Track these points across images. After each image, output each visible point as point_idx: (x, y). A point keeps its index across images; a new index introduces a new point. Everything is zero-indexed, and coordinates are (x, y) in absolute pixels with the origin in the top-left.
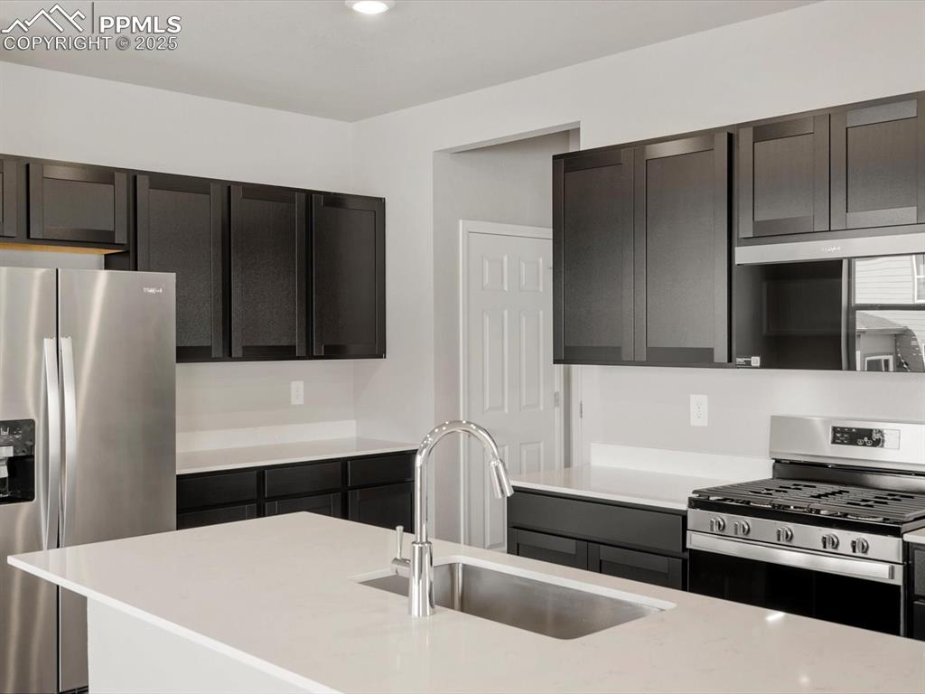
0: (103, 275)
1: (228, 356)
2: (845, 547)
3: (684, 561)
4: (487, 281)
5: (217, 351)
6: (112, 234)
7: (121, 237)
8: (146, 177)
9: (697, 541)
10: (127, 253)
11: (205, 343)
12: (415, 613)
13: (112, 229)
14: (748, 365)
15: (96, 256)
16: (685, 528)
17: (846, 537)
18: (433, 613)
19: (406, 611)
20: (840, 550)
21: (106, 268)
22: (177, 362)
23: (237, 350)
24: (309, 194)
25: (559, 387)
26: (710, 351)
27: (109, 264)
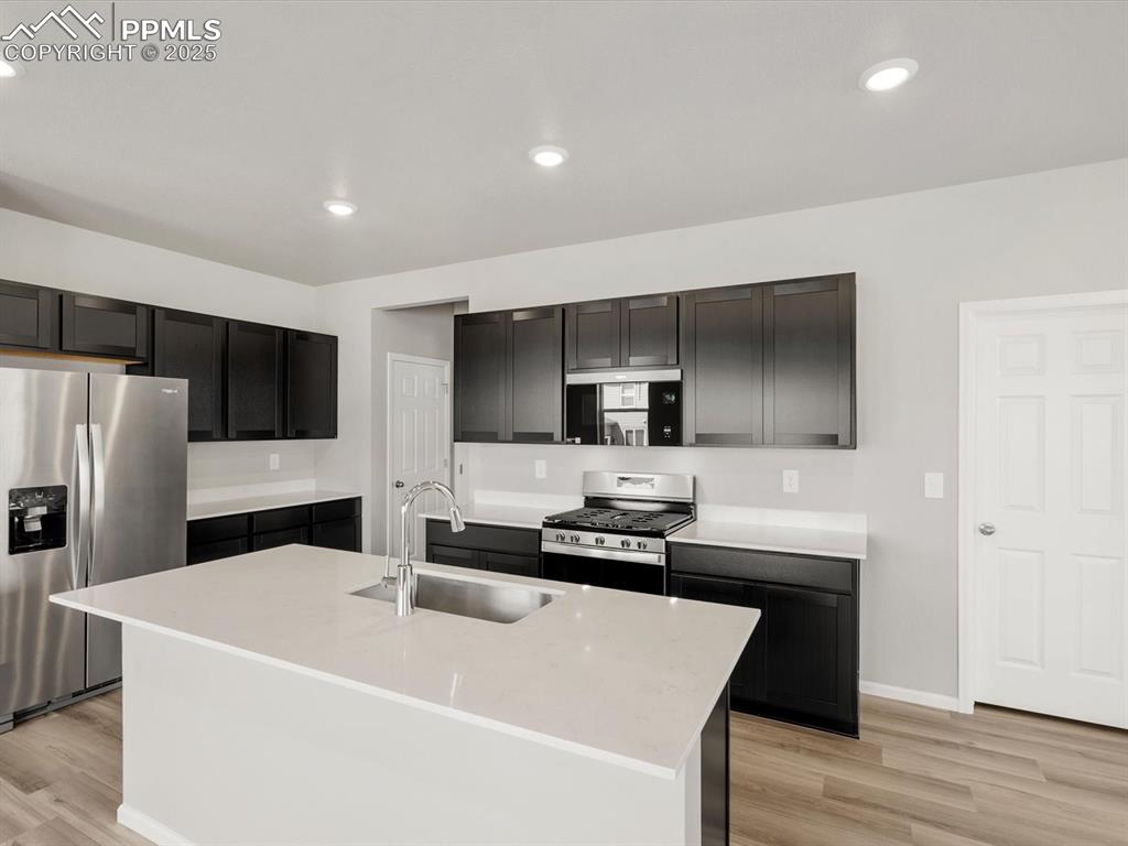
0: (124, 380)
1: (226, 437)
2: (634, 546)
3: (540, 560)
4: (404, 390)
5: (217, 433)
6: (134, 350)
7: (141, 352)
8: (162, 311)
9: (547, 547)
10: (146, 364)
11: (208, 428)
12: (400, 613)
13: (133, 346)
14: (574, 442)
15: (119, 365)
16: (540, 540)
17: (633, 540)
18: (413, 613)
19: (393, 612)
20: (631, 548)
21: (127, 373)
22: (189, 441)
23: (231, 433)
24: (286, 331)
25: (447, 455)
26: (552, 434)
27: (129, 371)
